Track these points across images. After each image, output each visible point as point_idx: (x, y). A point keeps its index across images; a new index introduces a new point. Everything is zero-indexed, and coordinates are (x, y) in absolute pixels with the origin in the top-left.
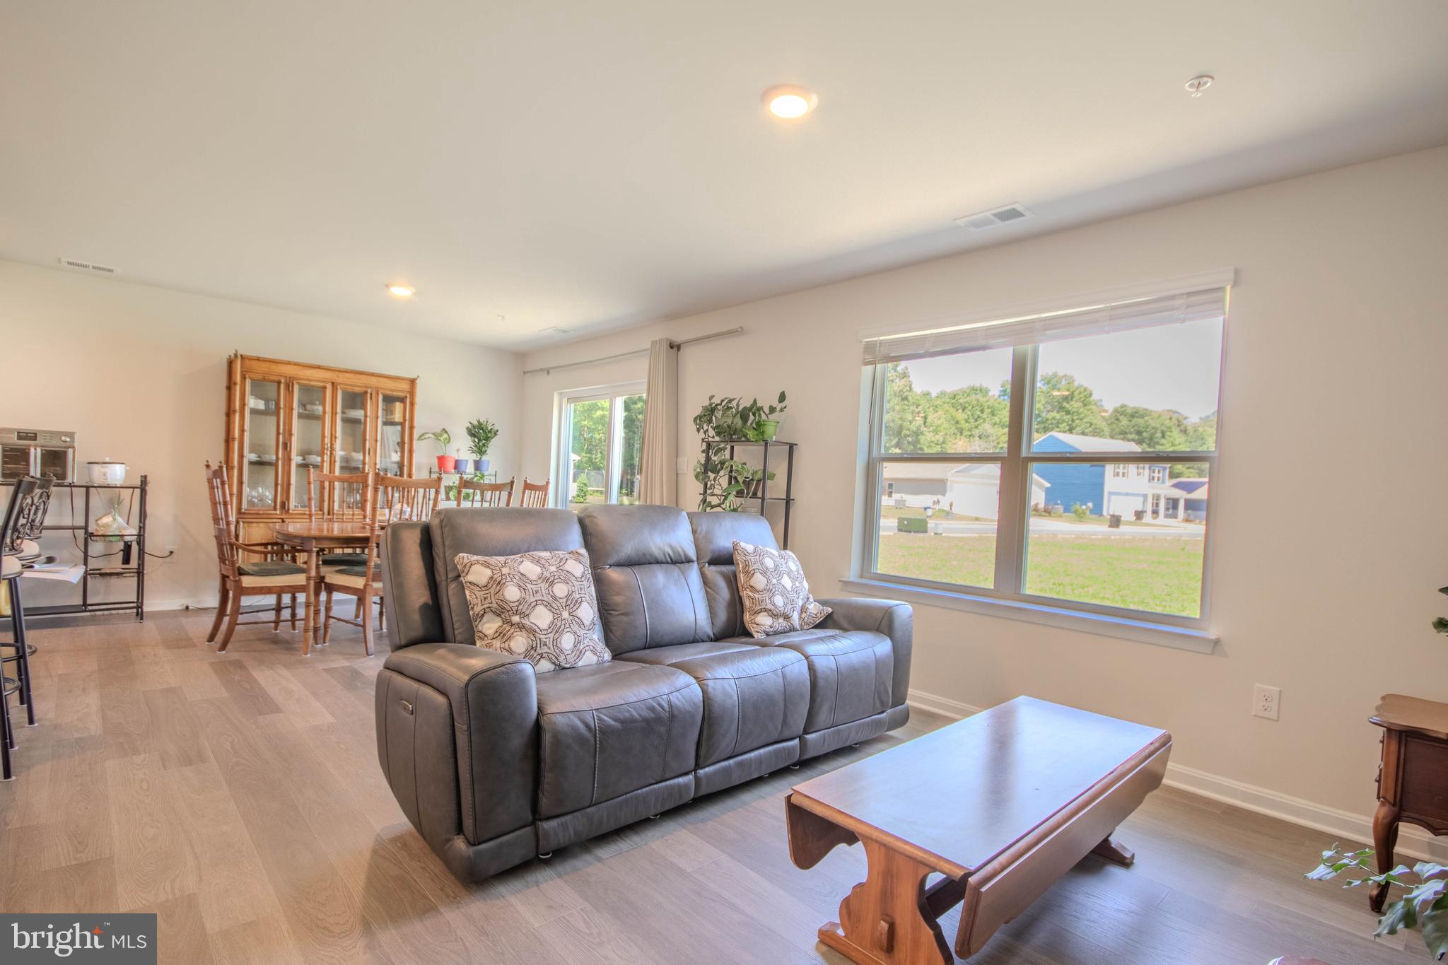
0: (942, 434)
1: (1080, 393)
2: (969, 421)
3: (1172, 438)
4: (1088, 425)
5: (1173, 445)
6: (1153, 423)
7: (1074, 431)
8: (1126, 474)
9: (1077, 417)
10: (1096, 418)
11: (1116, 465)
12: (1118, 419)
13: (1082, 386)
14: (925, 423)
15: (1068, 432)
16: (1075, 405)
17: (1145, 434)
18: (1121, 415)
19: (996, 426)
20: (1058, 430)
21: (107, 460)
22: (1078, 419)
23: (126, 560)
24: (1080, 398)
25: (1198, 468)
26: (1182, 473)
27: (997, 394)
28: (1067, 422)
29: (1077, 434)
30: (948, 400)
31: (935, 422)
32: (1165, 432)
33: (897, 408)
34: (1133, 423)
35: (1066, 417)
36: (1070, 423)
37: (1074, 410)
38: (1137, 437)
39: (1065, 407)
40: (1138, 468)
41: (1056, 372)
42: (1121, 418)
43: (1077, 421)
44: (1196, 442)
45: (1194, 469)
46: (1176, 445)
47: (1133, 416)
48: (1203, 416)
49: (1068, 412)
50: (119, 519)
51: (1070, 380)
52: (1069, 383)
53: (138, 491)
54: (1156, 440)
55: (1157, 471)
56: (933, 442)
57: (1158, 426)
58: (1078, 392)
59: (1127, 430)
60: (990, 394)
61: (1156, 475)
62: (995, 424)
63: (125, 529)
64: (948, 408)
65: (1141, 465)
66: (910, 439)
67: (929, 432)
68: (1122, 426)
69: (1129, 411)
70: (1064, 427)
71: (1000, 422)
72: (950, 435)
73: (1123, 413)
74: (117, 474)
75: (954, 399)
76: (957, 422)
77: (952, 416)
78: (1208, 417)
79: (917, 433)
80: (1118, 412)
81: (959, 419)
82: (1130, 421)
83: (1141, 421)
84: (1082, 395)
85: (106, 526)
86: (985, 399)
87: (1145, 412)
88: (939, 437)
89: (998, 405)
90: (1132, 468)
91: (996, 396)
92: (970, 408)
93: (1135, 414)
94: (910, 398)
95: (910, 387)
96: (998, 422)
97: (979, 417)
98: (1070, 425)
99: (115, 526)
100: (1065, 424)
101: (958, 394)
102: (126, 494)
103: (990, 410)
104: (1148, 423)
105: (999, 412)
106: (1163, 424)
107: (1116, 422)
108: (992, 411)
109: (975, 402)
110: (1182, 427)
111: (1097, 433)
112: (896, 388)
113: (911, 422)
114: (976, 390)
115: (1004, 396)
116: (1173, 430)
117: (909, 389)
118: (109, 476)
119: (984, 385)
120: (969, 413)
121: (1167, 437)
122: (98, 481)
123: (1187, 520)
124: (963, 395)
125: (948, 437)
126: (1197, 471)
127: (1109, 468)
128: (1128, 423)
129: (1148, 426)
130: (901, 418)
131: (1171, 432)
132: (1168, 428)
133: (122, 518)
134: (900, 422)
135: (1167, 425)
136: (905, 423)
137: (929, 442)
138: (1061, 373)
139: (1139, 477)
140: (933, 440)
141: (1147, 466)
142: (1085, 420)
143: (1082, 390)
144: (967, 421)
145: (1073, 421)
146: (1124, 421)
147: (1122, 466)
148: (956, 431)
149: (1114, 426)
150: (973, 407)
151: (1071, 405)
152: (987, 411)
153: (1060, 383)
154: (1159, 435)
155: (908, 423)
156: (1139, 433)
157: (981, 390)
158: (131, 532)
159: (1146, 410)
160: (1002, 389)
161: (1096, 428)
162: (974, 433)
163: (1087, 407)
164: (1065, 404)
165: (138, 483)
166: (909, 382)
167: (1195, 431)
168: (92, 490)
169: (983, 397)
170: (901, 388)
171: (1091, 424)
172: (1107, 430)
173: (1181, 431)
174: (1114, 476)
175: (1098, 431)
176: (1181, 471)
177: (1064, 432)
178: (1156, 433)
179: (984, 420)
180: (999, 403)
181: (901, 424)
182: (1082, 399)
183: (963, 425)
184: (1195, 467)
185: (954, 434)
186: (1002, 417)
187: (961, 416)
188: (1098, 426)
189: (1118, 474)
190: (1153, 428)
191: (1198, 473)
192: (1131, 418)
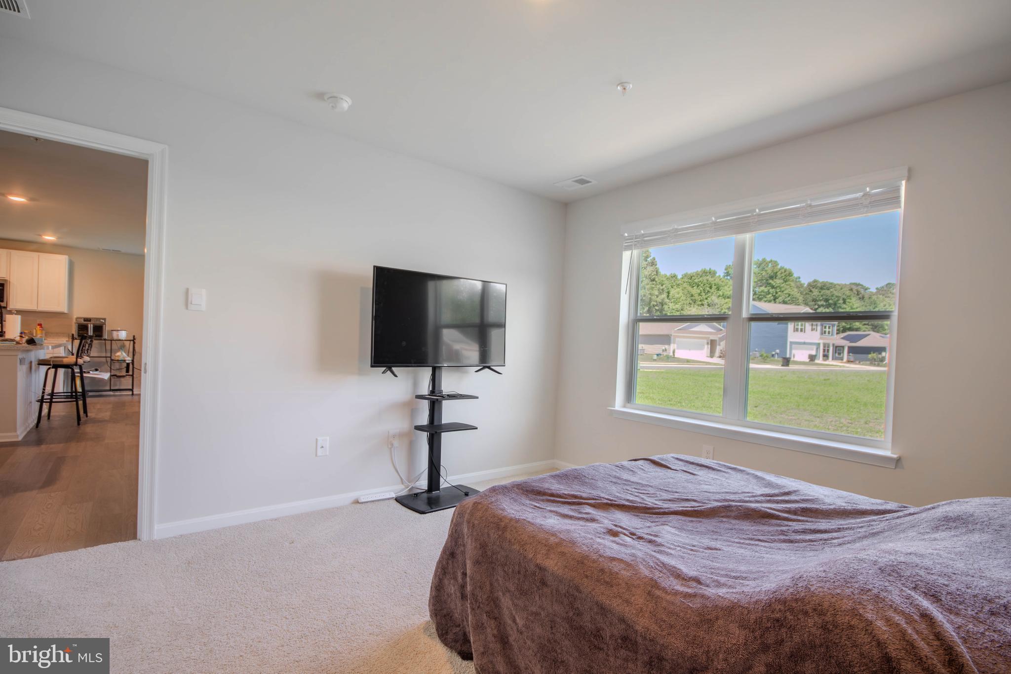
0: (680, 304)
1: (782, 273)
2: (702, 294)
3: (851, 304)
4: (787, 295)
5: (852, 308)
6: (836, 293)
7: (777, 300)
8: (803, 330)
9: (779, 290)
10: (793, 291)
11: (796, 323)
12: (811, 291)
13: (783, 268)
14: (668, 296)
15: (773, 302)
16: (777, 282)
17: (831, 301)
18: (813, 288)
19: (720, 298)
20: (766, 299)
21: (119, 329)
22: (780, 291)
23: (127, 371)
24: (782, 277)
25: (872, 325)
26: (859, 328)
27: (722, 275)
28: (772, 294)
29: (780, 303)
30: (687, 280)
31: (676, 296)
32: (846, 299)
33: (647, 287)
34: (822, 293)
35: (771, 290)
36: (774, 294)
37: (777, 285)
38: (825, 303)
39: (770, 283)
40: (812, 325)
41: (765, 258)
42: (813, 290)
43: (779, 293)
44: (870, 306)
45: (869, 325)
46: (854, 309)
47: (822, 288)
48: (879, 287)
49: (773, 287)
50: (124, 354)
51: (775, 264)
52: (773, 267)
53: (132, 342)
54: (838, 305)
55: (827, 327)
56: (674, 309)
57: (840, 295)
58: (780, 272)
59: (818, 299)
60: (717, 275)
61: (827, 330)
62: (719, 296)
63: (126, 357)
64: (686, 286)
65: (814, 323)
66: (657, 308)
67: (672, 302)
68: (814, 296)
69: (819, 285)
70: (770, 297)
71: (723, 295)
72: (687, 305)
73: (815, 287)
74: (123, 335)
75: (691, 280)
76: (692, 296)
77: (688, 292)
78: (883, 287)
79: (662, 304)
80: (811, 286)
81: (693, 294)
82: (820, 292)
83: (828, 292)
84: (783, 275)
85: (118, 356)
86: (713, 279)
87: (831, 285)
88: (678, 306)
89: (721, 283)
90: (808, 325)
91: (721, 277)
92: (702, 285)
93: (824, 287)
94: (657, 279)
95: (657, 272)
96: (721, 295)
97: (708, 292)
98: (774, 296)
99: (122, 356)
100: (771, 295)
101: (694, 276)
102: (127, 343)
103: (716, 287)
104: (832, 293)
105: (722, 288)
106: (844, 294)
107: (810, 293)
108: (717, 287)
109: (705, 281)
110: (860, 296)
111: (794, 301)
112: (646, 273)
113: (657, 297)
114: (707, 273)
115: (727, 276)
116: (852, 298)
117: (656, 274)
118: (120, 336)
119: (713, 269)
120: (701, 289)
121: (847, 303)
122: (115, 337)
123: (849, 361)
124: (697, 276)
125: (685, 306)
126: (871, 327)
127: (791, 326)
128: (818, 293)
129: (832, 296)
130: (650, 294)
131: (851, 299)
132: (848, 297)
133: (125, 353)
134: (650, 296)
135: (847, 295)
136: (653, 297)
137: (671, 309)
138: (768, 260)
139: (813, 331)
140: (674, 308)
141: (819, 323)
142: (785, 292)
143: (783, 271)
144: (700, 294)
145: (776, 293)
146: (816, 292)
147: (800, 323)
148: (691, 301)
149: (808, 296)
150: (704, 285)
151: (775, 282)
152: (714, 287)
153: (767, 267)
154: (841, 301)
155: (656, 297)
156: (827, 300)
157: (710, 273)
158: (129, 359)
159: (831, 284)
160: (725, 272)
161: (794, 298)
162: (704, 303)
163: (787, 283)
164: (771, 281)
165: (132, 339)
166: (656, 268)
167: (870, 298)
168: (113, 341)
169: (712, 277)
170: (650, 273)
171: (789, 295)
172: (801, 298)
173: (860, 298)
174: (794, 331)
175: (794, 299)
176: (858, 327)
177: (770, 301)
178: (838, 300)
179: (712, 293)
180: (723, 282)
181: (650, 298)
182: (783, 278)
183: (697, 297)
184: (870, 324)
185: (689, 303)
186: (724, 291)
187: (695, 291)
188: (794, 296)
189: (797, 330)
190: (837, 297)
191: (872, 328)
192: (820, 290)
